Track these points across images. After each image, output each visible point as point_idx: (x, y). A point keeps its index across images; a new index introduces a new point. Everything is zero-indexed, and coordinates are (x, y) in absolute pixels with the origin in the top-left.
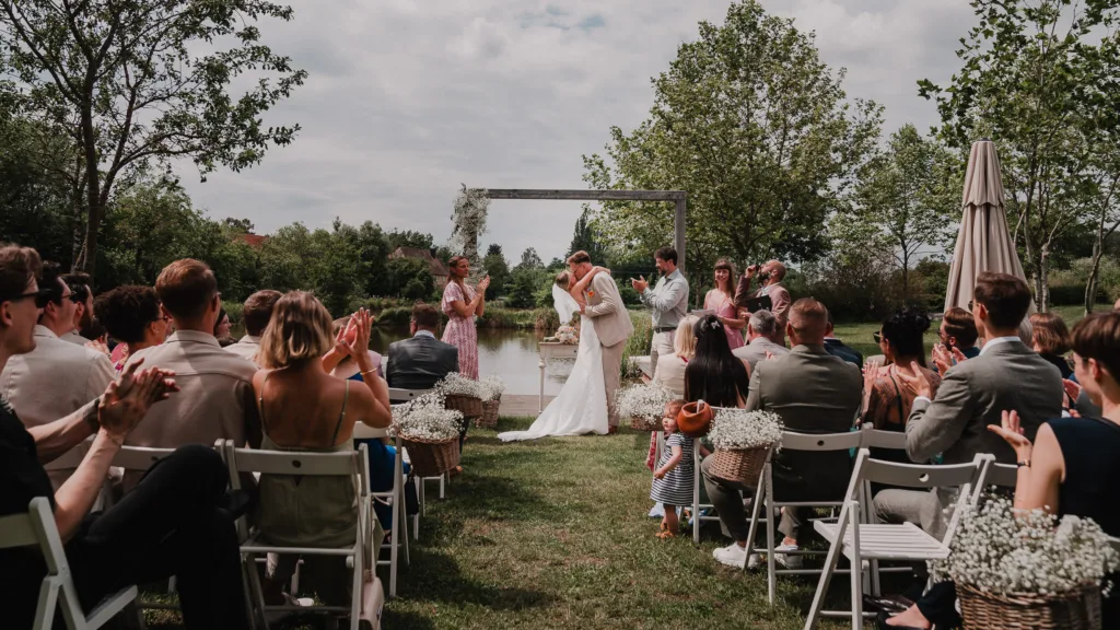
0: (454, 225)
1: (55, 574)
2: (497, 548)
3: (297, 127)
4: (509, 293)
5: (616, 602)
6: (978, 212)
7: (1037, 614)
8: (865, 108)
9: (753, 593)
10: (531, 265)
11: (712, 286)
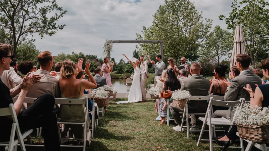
0: (104, 50)
1: (15, 123)
2: (118, 127)
3: (65, 25)
4: (117, 70)
5: (149, 139)
6: (238, 44)
7: (258, 130)
8: (207, 21)
9: (183, 137)
10: (122, 63)
11: (169, 65)
